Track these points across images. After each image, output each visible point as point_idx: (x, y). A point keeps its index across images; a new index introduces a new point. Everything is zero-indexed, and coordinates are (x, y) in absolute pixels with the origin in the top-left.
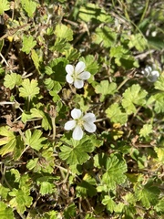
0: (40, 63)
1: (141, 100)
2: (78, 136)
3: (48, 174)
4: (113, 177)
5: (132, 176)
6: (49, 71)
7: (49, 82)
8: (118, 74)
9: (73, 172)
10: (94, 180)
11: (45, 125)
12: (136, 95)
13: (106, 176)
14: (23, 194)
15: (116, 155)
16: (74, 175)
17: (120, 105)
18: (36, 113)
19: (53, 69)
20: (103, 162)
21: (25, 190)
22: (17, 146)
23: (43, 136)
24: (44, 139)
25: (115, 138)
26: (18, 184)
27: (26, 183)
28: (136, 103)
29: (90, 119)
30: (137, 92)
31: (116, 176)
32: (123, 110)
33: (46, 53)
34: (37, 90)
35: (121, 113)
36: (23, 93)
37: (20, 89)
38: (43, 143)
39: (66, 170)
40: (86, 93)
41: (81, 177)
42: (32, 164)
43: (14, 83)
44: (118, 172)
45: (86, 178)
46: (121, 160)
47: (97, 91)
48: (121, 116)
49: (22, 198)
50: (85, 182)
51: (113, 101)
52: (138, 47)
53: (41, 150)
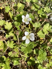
0: (12, 16)
1: (49, 29)
2: (27, 42)
3: (16, 57)
4: (41, 57)
5: (48, 57)
6: (16, 19)
7: (16, 23)
8: (41, 20)
9: (26, 56)
10: (34, 59)
11: (15, 39)
12: (48, 27)
13: (39, 57)
14: (7, 65)
15: (42, 49)
16: (26, 57)
17: (42, 31)
18: (11, 34)
19: (17, 18)
20: (37, 52)
21: (8, 64)
22: (4, 47)
23: (14, 43)
24: (15, 44)
25: (41, 43)
26: (5, 61)
27: (8, 61)
28: (48, 30)
29: (32, 36)
30: (48, 26)
31: (42, 57)
32: (43, 33)
33: (14, 12)
34: (11, 26)
35: (43, 34)
36: (6, 27)
37: (5, 26)
38: (14, 46)
39: (23, 56)
40: (30, 27)
41: (29, 58)
42: (10, 54)
43: (3, 24)
44: (43, 55)
45: (31, 58)
46: (44, 51)
47: (34, 26)
48: (43, 35)
49: (7, 67)
50: (30, 60)
51: (40, 30)
52: (47, 12)
53: (14, 48)
